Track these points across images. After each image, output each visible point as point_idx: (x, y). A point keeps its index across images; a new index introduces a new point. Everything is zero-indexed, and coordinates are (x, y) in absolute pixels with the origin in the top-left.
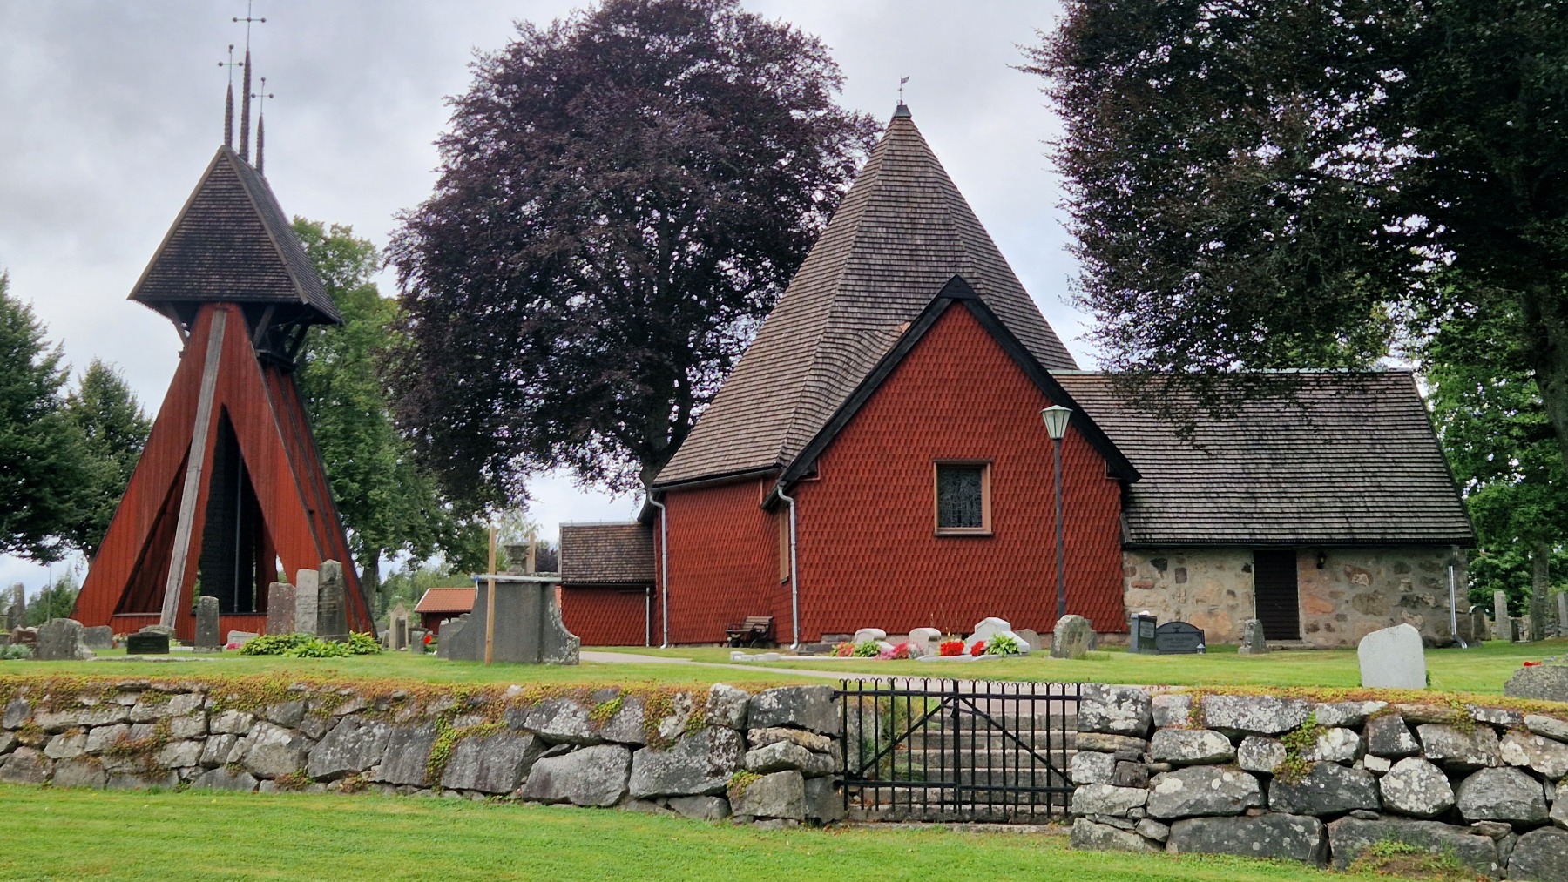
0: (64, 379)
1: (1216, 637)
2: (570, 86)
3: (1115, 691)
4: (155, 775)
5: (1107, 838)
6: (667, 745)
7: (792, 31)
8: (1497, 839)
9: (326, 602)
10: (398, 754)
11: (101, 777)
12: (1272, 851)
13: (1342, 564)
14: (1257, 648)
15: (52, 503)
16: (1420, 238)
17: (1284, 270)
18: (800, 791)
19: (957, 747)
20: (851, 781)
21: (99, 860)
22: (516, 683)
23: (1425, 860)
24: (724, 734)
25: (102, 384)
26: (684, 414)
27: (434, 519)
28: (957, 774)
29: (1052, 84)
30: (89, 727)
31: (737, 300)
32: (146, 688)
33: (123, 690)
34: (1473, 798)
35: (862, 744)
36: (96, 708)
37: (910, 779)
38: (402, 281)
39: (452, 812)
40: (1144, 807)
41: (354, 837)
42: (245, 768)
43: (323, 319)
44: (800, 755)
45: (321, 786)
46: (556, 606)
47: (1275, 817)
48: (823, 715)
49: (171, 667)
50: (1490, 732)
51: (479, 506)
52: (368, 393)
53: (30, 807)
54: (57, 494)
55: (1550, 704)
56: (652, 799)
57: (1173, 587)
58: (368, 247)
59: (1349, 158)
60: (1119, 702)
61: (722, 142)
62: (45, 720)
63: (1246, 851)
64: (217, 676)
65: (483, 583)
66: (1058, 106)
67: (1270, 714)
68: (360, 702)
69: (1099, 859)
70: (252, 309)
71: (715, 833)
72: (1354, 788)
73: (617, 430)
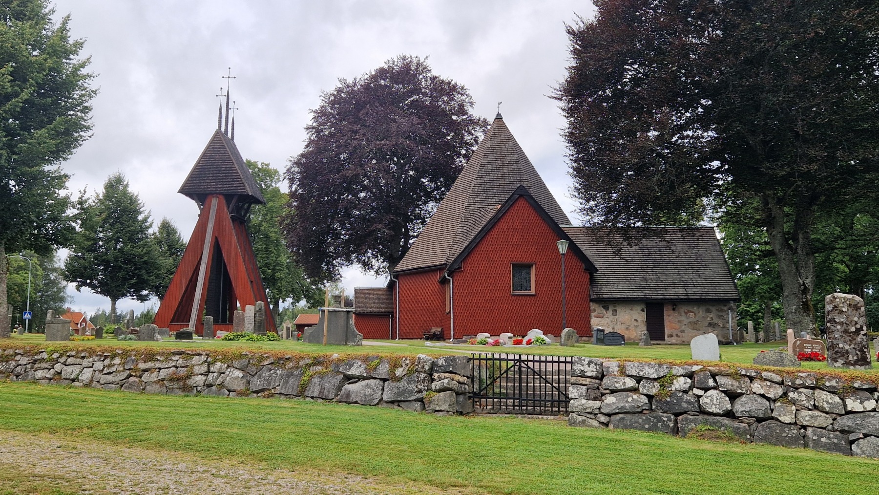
0: (151, 225)
1: (630, 339)
2: (360, 106)
3: (587, 360)
4: (187, 389)
5: (583, 422)
6: (399, 379)
7: (453, 83)
8: (749, 425)
9: (257, 318)
10: (287, 382)
11: (165, 390)
12: (653, 429)
13: (683, 309)
14: (647, 344)
15: (146, 277)
16: (718, 170)
17: (660, 184)
18: (454, 400)
19: (520, 383)
20: (475, 396)
21: (163, 424)
22: (336, 353)
23: (719, 433)
24: (423, 376)
25: (167, 228)
26: (406, 243)
27: (302, 286)
28: (520, 394)
29: (562, 104)
30: (160, 369)
31: (429, 196)
32: (183, 353)
33: (174, 354)
34: (739, 407)
35: (480, 381)
36: (163, 361)
37: (500, 396)
38: (291, 186)
39: (309, 406)
40: (599, 409)
41: (269, 416)
42: (224, 387)
43: (258, 202)
44: (454, 385)
45: (255, 395)
46: (352, 321)
47: (655, 414)
48: (464, 368)
49: (194, 345)
50: (747, 379)
51: (321, 280)
52: (276, 232)
53: (135, 401)
54: (148, 273)
55: (773, 368)
56: (392, 402)
57: (611, 317)
58: (276, 172)
59: (688, 136)
60: (589, 364)
61: (423, 129)
62: (142, 366)
63: (642, 428)
64: (213, 348)
65: (323, 311)
66: (564, 113)
67: (653, 370)
68: (272, 360)
69: (580, 430)
70: (228, 197)
71: (418, 417)
72: (688, 402)
73: (378, 249)
